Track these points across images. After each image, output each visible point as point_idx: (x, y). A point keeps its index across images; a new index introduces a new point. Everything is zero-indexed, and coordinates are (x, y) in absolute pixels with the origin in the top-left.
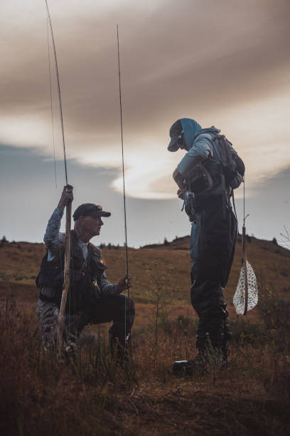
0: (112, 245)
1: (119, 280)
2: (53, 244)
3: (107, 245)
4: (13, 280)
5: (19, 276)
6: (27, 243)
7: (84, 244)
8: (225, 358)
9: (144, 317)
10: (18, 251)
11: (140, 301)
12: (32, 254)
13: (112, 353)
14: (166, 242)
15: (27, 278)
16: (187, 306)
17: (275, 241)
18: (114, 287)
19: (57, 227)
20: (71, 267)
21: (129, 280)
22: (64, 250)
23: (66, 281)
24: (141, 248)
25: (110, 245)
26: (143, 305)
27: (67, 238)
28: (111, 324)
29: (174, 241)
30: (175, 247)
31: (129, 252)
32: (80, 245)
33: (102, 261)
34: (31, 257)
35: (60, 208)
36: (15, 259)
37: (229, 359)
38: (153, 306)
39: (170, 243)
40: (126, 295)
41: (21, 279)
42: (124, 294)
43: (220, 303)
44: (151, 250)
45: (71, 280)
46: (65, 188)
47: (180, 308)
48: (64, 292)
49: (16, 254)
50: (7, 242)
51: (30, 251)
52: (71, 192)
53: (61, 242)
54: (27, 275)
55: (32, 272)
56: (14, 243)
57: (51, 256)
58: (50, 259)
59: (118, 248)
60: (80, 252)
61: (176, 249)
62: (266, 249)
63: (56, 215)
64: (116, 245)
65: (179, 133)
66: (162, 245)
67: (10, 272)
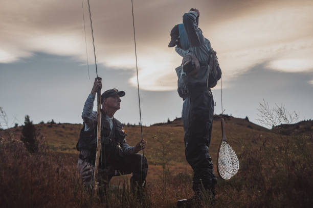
0: (130, 124)
1: (136, 143)
2: (89, 119)
3: (126, 124)
4: (59, 151)
5: (64, 147)
6: (69, 124)
7: (110, 119)
8: (214, 196)
9: (155, 174)
10: (63, 130)
11: (151, 163)
12: (73, 132)
13: (134, 193)
14: (169, 121)
15: (70, 149)
16: (185, 166)
17: (247, 119)
18: (132, 149)
19: (91, 107)
20: (102, 135)
21: (143, 143)
22: (96, 123)
23: (99, 144)
24: (151, 126)
25: (128, 124)
26: (154, 166)
27: (98, 115)
28: (131, 175)
29: (175, 120)
30: (176, 125)
31: (143, 129)
32: (108, 120)
33: (123, 131)
34: (72, 134)
35: (93, 94)
36: (61, 136)
37: (217, 196)
38: (161, 166)
39: (172, 122)
40: (142, 155)
41: (65, 149)
42: (140, 153)
43: (207, 157)
44: (158, 127)
45: (102, 144)
46: (96, 79)
47: (180, 168)
48: (97, 153)
49: (61, 132)
50: (55, 123)
51: (71, 129)
52: (100, 82)
53: (94, 117)
54: (70, 147)
55: (73, 144)
56: (60, 124)
57: (88, 127)
58: (86, 129)
59: (134, 126)
60: (108, 124)
61: (176, 126)
62: (241, 125)
63: (90, 99)
64: (133, 124)
65: (177, 38)
66: (166, 124)
67: (57, 145)
